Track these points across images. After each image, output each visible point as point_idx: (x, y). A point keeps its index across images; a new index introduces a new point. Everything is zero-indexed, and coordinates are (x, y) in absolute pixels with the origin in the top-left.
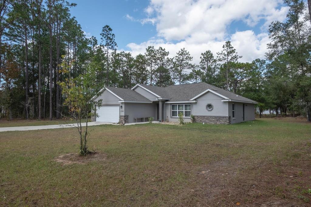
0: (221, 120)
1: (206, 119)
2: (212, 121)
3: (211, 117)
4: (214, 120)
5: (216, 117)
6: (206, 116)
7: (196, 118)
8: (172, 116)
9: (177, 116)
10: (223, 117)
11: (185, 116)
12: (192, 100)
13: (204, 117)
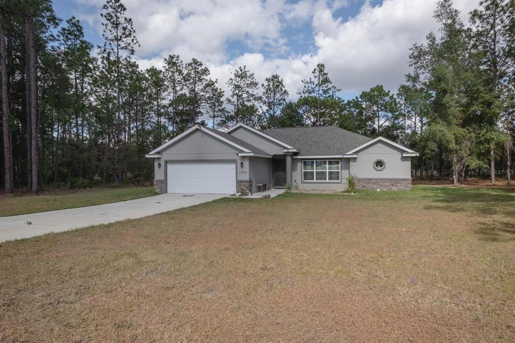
0: (399, 185)
1: (373, 183)
2: (383, 187)
3: (381, 179)
4: (387, 184)
5: (390, 180)
6: (375, 179)
7: (355, 182)
8: (304, 180)
9: (313, 180)
10: (403, 180)
11: (329, 180)
12: (349, 154)
13: (370, 180)
